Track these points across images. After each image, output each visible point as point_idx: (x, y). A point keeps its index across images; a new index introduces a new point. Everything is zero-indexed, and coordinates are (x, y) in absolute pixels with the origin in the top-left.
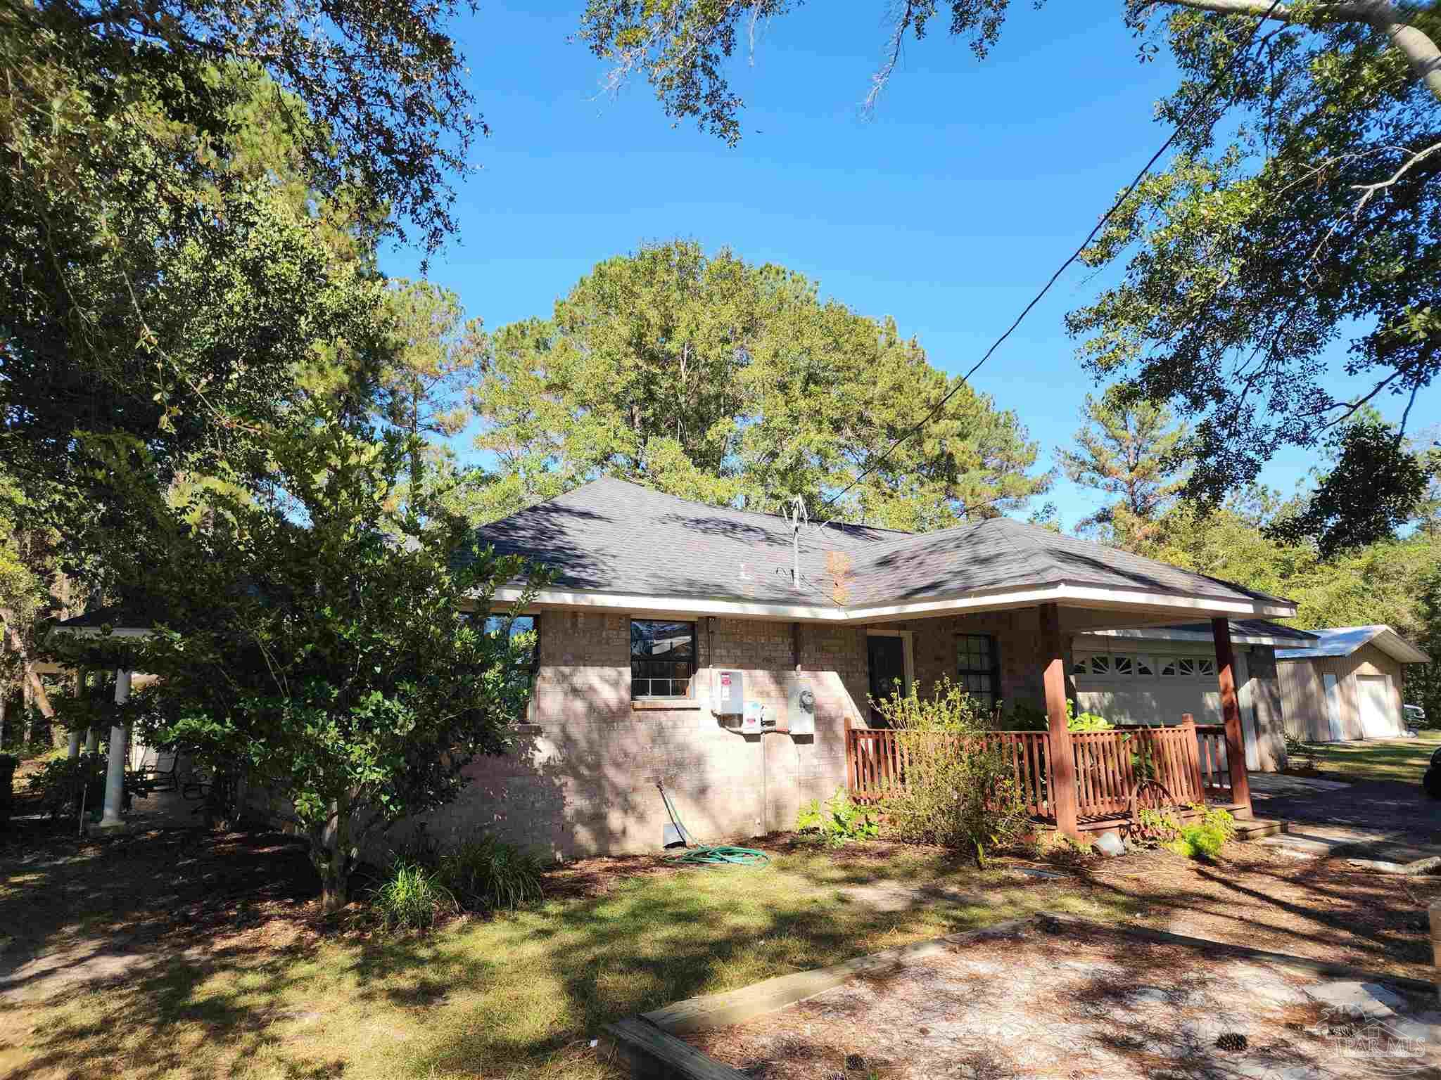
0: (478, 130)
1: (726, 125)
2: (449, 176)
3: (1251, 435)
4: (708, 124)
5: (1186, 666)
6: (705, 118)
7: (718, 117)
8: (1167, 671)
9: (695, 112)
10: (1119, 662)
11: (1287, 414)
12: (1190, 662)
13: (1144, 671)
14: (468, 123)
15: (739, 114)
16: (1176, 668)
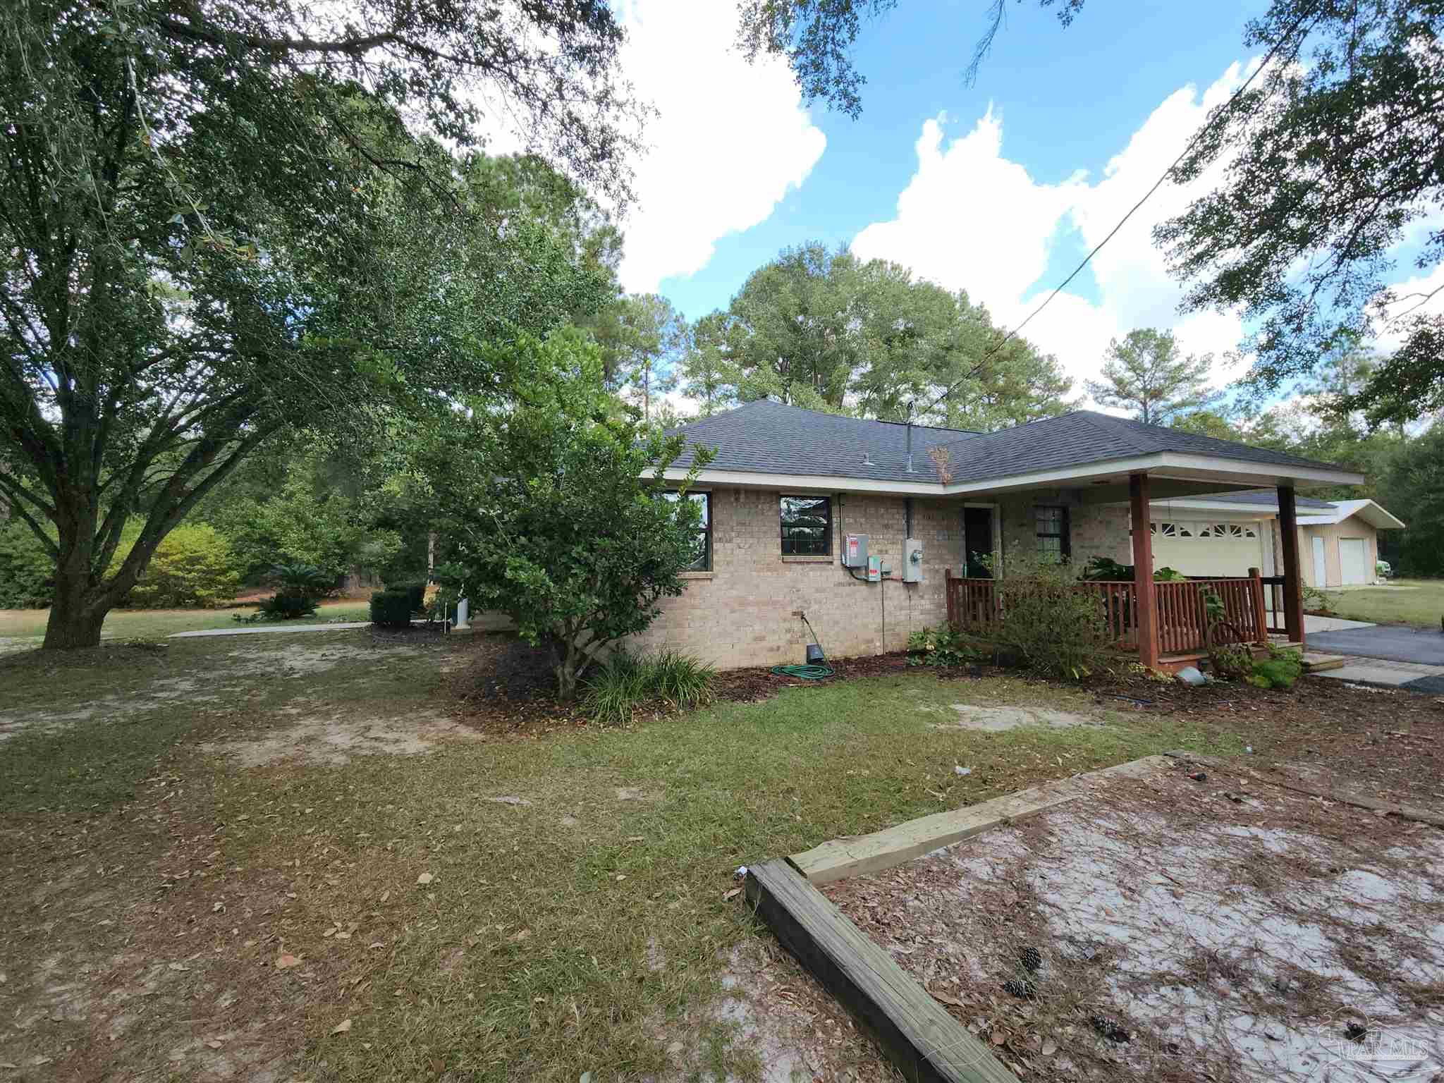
0: (651, 114)
1: (852, 104)
2: (630, 155)
3: (1313, 329)
4: (835, 103)
5: (1219, 530)
6: (833, 98)
7: (845, 94)
8: (1205, 534)
9: (824, 93)
10: (1165, 526)
11: (1350, 309)
12: (1223, 528)
13: (1186, 534)
14: (643, 109)
15: (861, 91)
16: (1212, 532)
